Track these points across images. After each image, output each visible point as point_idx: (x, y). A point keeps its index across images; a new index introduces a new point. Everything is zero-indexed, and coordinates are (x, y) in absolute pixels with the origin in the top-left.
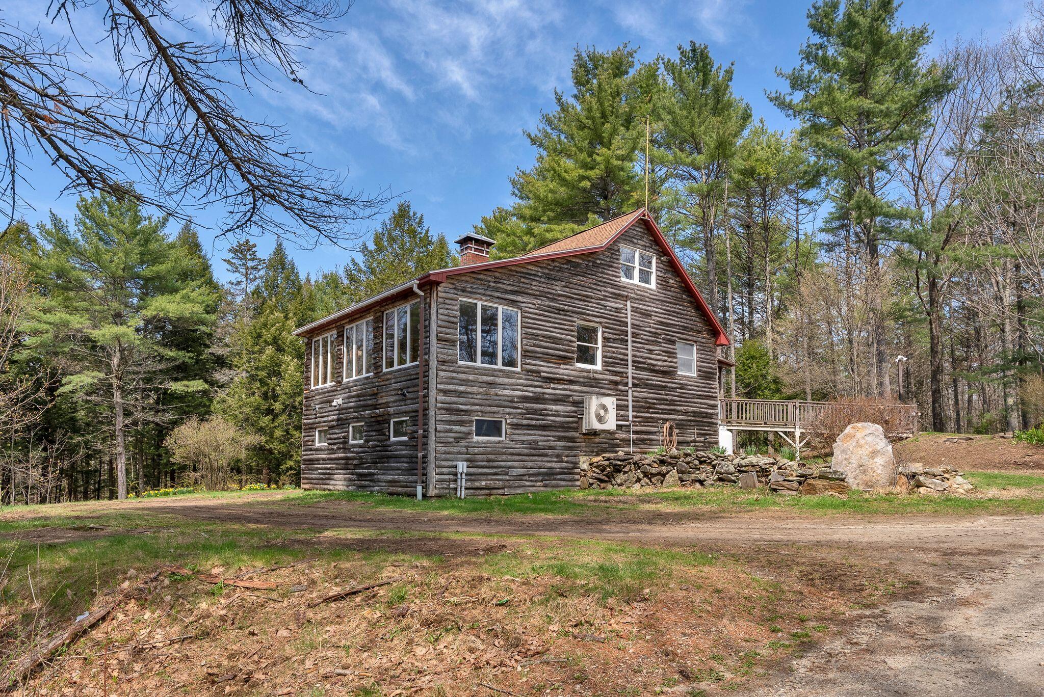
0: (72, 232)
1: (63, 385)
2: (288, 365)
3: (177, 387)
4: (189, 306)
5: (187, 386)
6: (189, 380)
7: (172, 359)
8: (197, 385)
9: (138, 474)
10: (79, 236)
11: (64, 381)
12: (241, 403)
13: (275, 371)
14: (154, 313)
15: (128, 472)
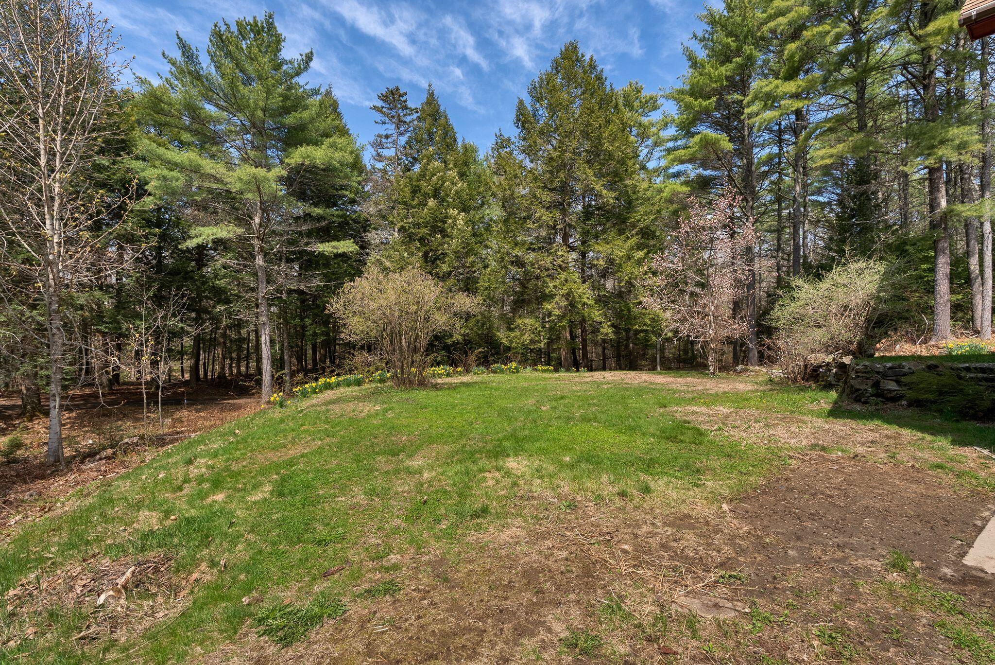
0: (204, 65)
1: (190, 238)
2: (455, 219)
3: (326, 248)
4: (337, 155)
5: (337, 248)
6: (339, 241)
7: (320, 218)
8: (347, 246)
9: (283, 345)
10: (213, 70)
11: (193, 232)
12: (403, 263)
13: (438, 226)
14: (299, 161)
15: (272, 341)
